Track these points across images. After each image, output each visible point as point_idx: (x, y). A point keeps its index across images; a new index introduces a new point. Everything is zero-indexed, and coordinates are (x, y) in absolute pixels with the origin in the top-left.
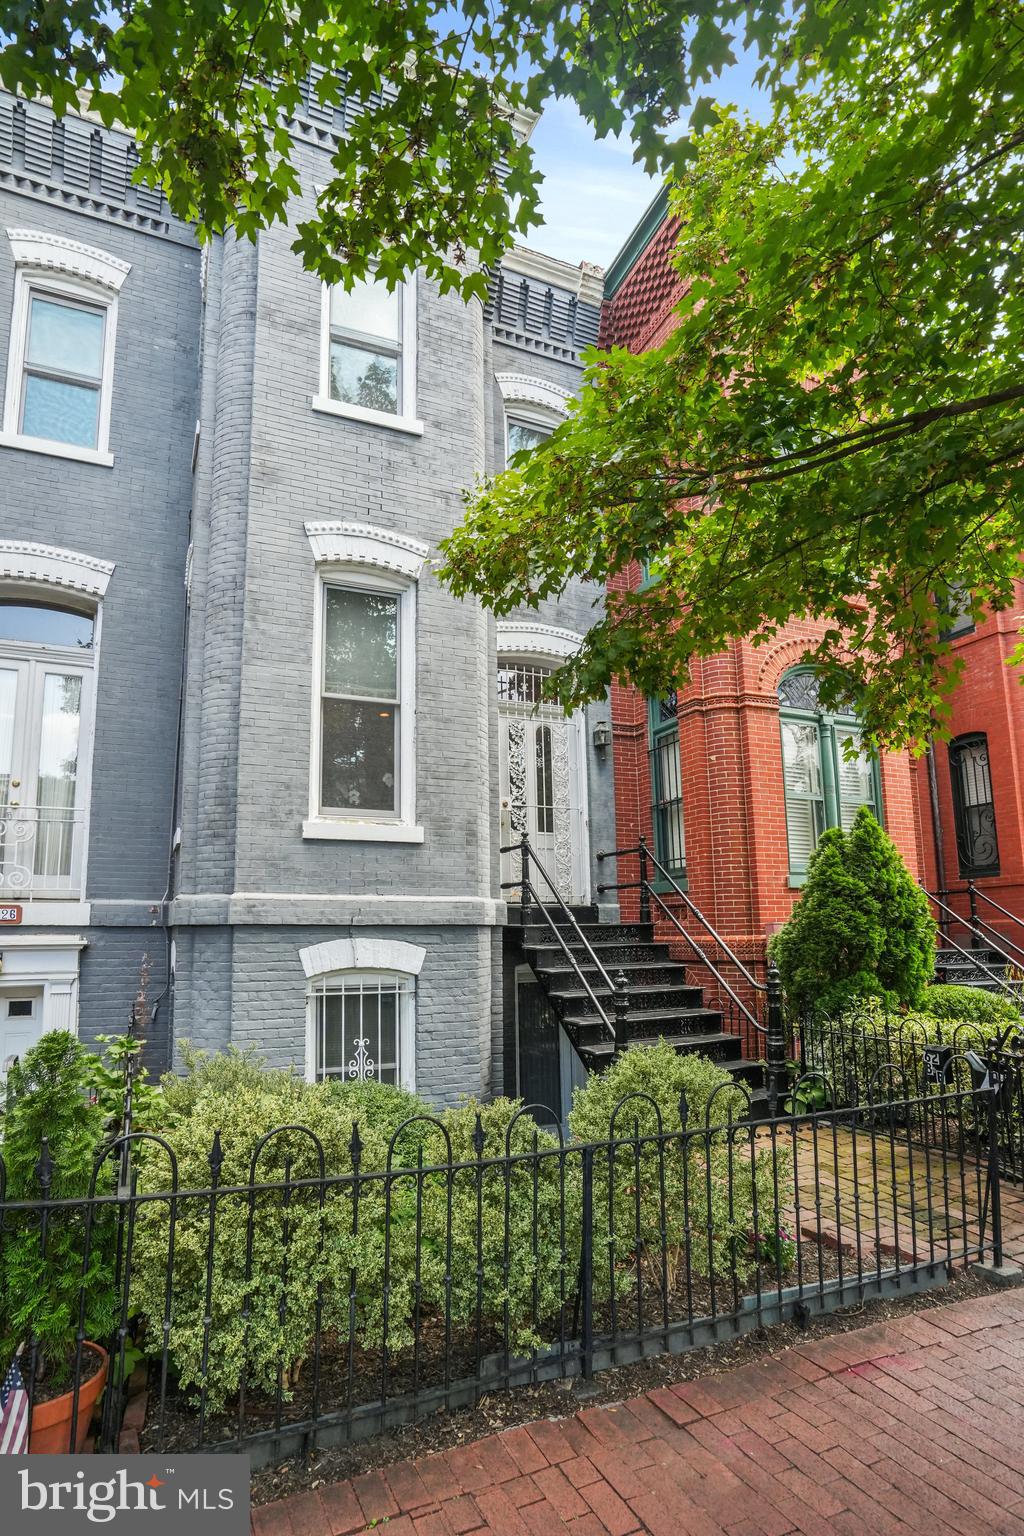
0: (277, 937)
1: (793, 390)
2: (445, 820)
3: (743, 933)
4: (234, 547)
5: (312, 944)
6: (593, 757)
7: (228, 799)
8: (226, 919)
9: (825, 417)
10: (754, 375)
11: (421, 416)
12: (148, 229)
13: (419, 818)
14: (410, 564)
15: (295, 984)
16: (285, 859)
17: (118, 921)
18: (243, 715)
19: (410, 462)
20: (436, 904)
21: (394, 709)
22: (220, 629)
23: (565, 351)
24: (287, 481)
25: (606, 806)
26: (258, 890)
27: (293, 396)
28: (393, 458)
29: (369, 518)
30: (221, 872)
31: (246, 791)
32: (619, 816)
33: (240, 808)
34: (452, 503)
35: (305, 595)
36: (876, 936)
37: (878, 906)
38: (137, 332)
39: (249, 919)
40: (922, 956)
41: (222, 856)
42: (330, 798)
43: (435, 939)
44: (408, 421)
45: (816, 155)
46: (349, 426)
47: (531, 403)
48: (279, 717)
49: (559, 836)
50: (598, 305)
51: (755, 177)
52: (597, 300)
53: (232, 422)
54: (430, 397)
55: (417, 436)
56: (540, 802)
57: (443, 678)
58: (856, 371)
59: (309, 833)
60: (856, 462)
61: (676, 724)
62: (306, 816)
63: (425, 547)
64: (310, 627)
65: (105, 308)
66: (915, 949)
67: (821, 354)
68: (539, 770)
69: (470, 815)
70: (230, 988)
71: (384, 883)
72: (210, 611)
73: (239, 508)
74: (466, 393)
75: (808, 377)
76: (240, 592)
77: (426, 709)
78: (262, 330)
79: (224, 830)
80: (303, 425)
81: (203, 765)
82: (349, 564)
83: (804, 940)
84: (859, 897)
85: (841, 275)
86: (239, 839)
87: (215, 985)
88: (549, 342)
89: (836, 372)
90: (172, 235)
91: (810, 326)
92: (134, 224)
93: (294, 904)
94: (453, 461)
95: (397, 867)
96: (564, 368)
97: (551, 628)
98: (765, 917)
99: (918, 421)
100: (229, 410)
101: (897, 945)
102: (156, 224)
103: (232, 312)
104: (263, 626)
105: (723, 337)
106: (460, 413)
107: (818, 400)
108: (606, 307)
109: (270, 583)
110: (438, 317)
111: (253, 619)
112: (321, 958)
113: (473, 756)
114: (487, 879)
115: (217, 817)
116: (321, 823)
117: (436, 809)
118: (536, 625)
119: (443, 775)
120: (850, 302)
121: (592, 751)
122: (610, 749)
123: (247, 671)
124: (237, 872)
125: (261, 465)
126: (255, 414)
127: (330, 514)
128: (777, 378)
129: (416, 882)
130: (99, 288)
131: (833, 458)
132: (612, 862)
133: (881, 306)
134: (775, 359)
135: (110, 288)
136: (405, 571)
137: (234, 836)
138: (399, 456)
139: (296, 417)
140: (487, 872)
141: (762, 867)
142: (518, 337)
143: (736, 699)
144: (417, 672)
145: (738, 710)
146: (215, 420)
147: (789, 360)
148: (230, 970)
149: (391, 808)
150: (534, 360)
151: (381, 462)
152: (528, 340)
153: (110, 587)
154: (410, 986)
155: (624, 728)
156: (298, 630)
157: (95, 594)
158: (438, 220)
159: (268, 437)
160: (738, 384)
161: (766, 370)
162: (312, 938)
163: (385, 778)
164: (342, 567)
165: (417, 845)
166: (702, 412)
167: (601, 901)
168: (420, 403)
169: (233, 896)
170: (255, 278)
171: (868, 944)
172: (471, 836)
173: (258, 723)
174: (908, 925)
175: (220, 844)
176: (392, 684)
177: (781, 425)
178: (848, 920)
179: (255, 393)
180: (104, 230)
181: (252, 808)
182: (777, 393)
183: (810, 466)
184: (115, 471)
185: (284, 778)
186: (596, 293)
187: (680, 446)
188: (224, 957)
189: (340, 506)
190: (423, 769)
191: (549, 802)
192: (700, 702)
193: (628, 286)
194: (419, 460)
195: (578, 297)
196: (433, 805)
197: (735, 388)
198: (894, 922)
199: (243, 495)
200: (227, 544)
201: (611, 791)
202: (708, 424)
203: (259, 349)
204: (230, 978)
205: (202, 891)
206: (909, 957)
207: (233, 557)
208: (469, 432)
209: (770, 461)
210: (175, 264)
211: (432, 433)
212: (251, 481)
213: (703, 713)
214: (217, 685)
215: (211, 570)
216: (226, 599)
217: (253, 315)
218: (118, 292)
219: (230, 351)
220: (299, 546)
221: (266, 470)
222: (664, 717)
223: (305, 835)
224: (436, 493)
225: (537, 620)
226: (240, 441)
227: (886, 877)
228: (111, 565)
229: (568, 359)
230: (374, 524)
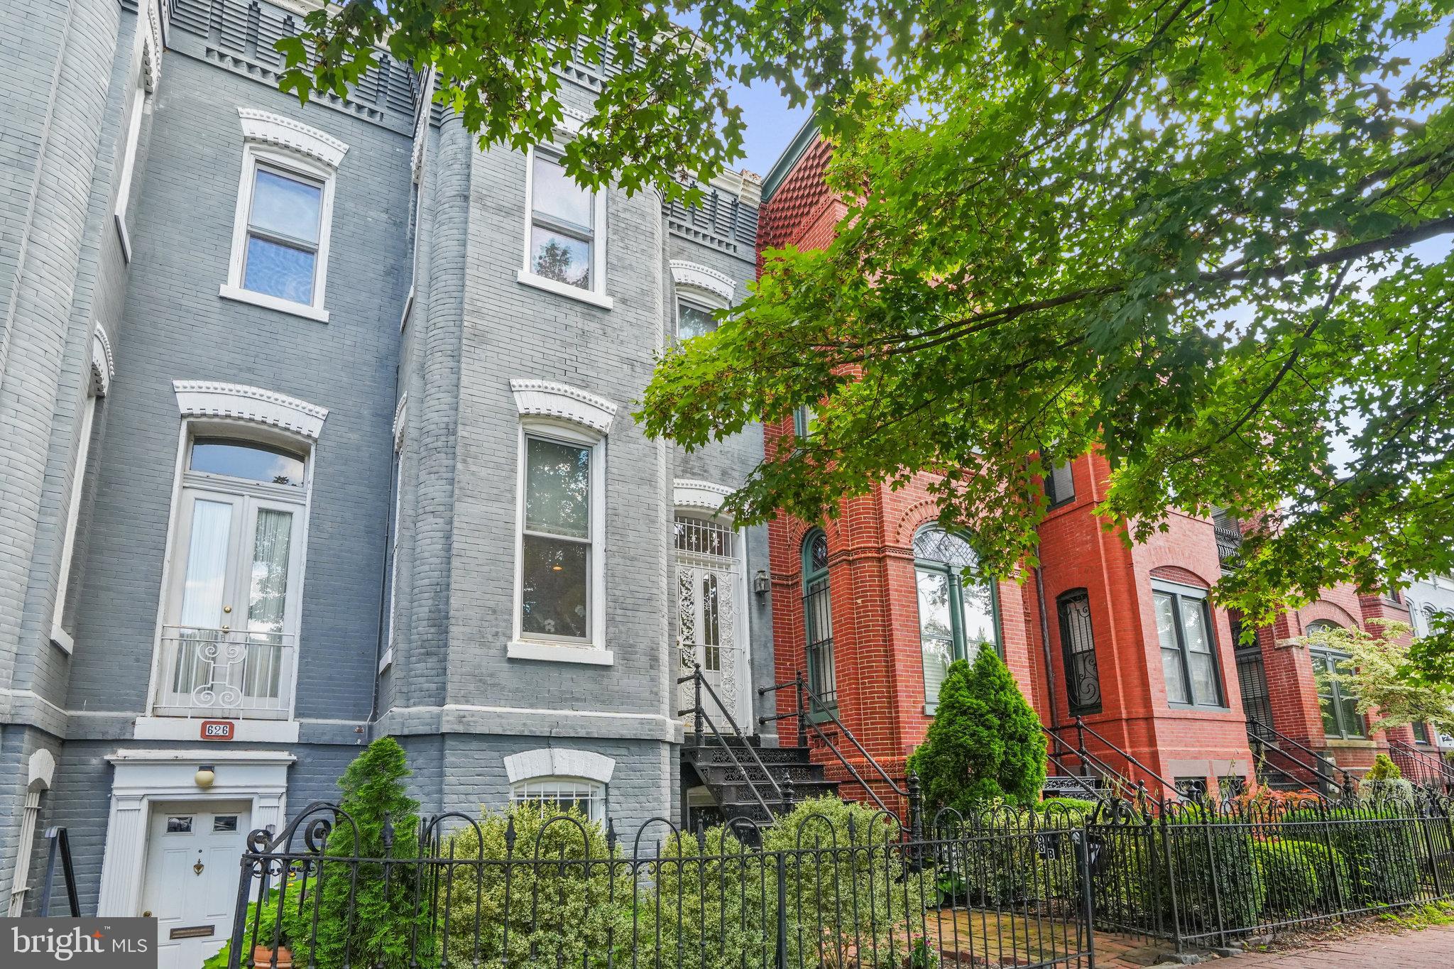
0: (484, 745)
1: (921, 285)
2: (631, 646)
3: (887, 755)
4: (447, 399)
5: (515, 752)
6: (754, 603)
7: (441, 621)
8: (438, 729)
9: (946, 306)
10: (894, 273)
11: (610, 293)
12: (364, 116)
13: (608, 644)
14: (601, 420)
15: (500, 789)
16: (492, 675)
17: (325, 739)
18: (455, 545)
19: (601, 332)
20: (623, 720)
21: (587, 547)
22: (434, 470)
23: (728, 245)
24: (495, 343)
25: (765, 646)
26: (467, 702)
27: (500, 269)
28: (586, 328)
29: (565, 379)
30: (433, 686)
31: (457, 614)
32: (777, 657)
33: (452, 629)
34: (638, 369)
35: (510, 443)
36: (996, 747)
37: (997, 722)
38: (352, 205)
39: (461, 729)
40: (1035, 764)
41: (434, 672)
42: (530, 624)
43: (624, 751)
44: (598, 295)
45: (937, 108)
46: (549, 299)
47: (699, 287)
48: (487, 549)
49: (725, 673)
50: (756, 206)
51: (889, 119)
52: (755, 202)
53: (446, 289)
54: (617, 277)
55: (606, 310)
56: (707, 642)
57: (629, 521)
58: (967, 276)
59: (512, 653)
60: (968, 341)
61: (827, 573)
62: (510, 638)
63: (614, 406)
64: (514, 471)
65: (323, 182)
66: (1029, 758)
67: (941, 262)
68: (707, 613)
69: (653, 642)
70: (440, 791)
71: (577, 700)
72: (424, 454)
73: (452, 364)
74: (649, 275)
75: (932, 277)
76: (452, 438)
77: (614, 548)
78: (474, 212)
79: (437, 649)
80: (509, 295)
81: (416, 591)
82: (548, 418)
83: (938, 753)
84: (982, 715)
85: (953, 209)
86: (451, 657)
87: (427, 789)
88: (715, 236)
89: (952, 274)
90: (386, 123)
91: (933, 242)
92: (352, 111)
93: (500, 716)
94: (637, 333)
95: (590, 686)
96: (727, 259)
97: (717, 486)
98: (905, 741)
99: (1011, 313)
100: (444, 277)
101: (1015, 755)
102: (372, 112)
103: (448, 194)
104: (473, 468)
105: (872, 246)
106: (644, 292)
107: (941, 294)
108: (763, 209)
109: (480, 431)
110: (625, 210)
111: (464, 461)
112: (521, 765)
113: (655, 591)
114: (667, 701)
115: (430, 636)
116: (523, 645)
117: (624, 636)
118: (704, 483)
119: (630, 607)
120: (960, 227)
121: (753, 597)
122: (769, 596)
123: (459, 507)
124: (449, 686)
125: (472, 327)
126: (467, 283)
127: (531, 373)
128: (910, 277)
129: (605, 700)
130: (319, 164)
131: (952, 337)
132: (771, 695)
133: (981, 232)
134: (908, 263)
135: (329, 165)
136: (596, 426)
137: (446, 654)
138: (592, 326)
139: (504, 288)
140: (667, 694)
141: (902, 697)
142: (688, 230)
143: (878, 550)
144: (607, 515)
145: (880, 560)
146: (430, 286)
147: (918, 264)
148: (441, 775)
149: (583, 635)
150: (701, 250)
151: (576, 330)
152: (696, 233)
153: (323, 432)
154: (601, 793)
155: (780, 577)
156: (504, 474)
157: (309, 436)
158: (667, 148)
159: (479, 304)
160: (882, 280)
161: (903, 270)
162: (515, 747)
163: (578, 609)
164: (543, 421)
165: (606, 668)
166: (855, 299)
167: (762, 732)
168: (609, 282)
169: (446, 707)
170: (469, 166)
171: (990, 755)
172: (654, 660)
173: (469, 554)
174: (1023, 740)
175: (432, 661)
176: (583, 524)
177: (914, 310)
178: (972, 735)
179: (468, 265)
180: (325, 114)
181: (462, 629)
182: (910, 288)
183: (935, 343)
184: (330, 327)
185: (491, 604)
186: (754, 197)
187: (839, 322)
188: (435, 763)
189: (540, 367)
190: (613, 600)
191: (716, 642)
192: (848, 553)
193: (782, 193)
194: (609, 330)
195: (739, 199)
196: (621, 632)
197: (880, 282)
198: (1011, 737)
199: (455, 353)
200: (441, 395)
201: (770, 633)
202: (861, 308)
203: (472, 228)
204: (441, 783)
205: (415, 705)
206: (1024, 765)
207: (446, 407)
208: (651, 310)
209: (907, 338)
210: (388, 148)
211: (620, 308)
212: (464, 341)
213: (850, 563)
214: (431, 519)
215: (424, 418)
216: (440, 444)
217: (466, 198)
218: (336, 169)
219: (445, 227)
220: (505, 399)
221: (477, 332)
222: (816, 567)
223: (510, 655)
224: (623, 360)
225: (706, 479)
226: (454, 306)
227: (1004, 699)
228: (325, 411)
229: (731, 252)
230: (570, 384)
